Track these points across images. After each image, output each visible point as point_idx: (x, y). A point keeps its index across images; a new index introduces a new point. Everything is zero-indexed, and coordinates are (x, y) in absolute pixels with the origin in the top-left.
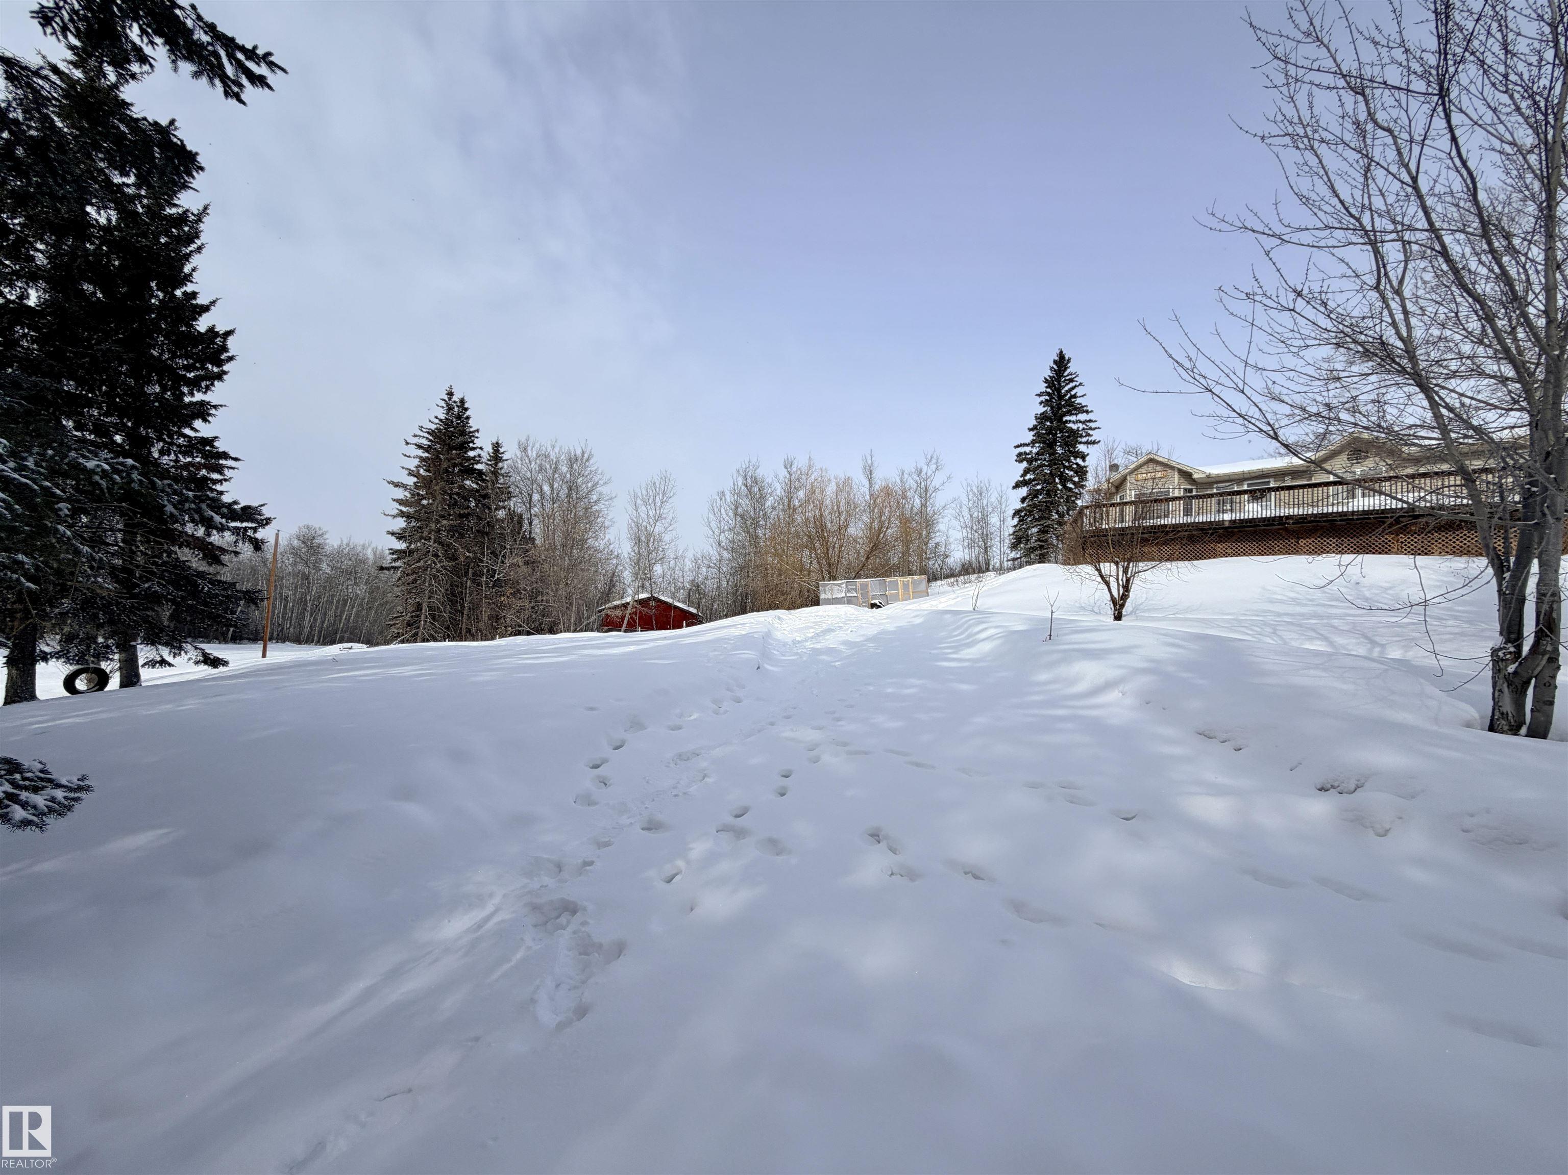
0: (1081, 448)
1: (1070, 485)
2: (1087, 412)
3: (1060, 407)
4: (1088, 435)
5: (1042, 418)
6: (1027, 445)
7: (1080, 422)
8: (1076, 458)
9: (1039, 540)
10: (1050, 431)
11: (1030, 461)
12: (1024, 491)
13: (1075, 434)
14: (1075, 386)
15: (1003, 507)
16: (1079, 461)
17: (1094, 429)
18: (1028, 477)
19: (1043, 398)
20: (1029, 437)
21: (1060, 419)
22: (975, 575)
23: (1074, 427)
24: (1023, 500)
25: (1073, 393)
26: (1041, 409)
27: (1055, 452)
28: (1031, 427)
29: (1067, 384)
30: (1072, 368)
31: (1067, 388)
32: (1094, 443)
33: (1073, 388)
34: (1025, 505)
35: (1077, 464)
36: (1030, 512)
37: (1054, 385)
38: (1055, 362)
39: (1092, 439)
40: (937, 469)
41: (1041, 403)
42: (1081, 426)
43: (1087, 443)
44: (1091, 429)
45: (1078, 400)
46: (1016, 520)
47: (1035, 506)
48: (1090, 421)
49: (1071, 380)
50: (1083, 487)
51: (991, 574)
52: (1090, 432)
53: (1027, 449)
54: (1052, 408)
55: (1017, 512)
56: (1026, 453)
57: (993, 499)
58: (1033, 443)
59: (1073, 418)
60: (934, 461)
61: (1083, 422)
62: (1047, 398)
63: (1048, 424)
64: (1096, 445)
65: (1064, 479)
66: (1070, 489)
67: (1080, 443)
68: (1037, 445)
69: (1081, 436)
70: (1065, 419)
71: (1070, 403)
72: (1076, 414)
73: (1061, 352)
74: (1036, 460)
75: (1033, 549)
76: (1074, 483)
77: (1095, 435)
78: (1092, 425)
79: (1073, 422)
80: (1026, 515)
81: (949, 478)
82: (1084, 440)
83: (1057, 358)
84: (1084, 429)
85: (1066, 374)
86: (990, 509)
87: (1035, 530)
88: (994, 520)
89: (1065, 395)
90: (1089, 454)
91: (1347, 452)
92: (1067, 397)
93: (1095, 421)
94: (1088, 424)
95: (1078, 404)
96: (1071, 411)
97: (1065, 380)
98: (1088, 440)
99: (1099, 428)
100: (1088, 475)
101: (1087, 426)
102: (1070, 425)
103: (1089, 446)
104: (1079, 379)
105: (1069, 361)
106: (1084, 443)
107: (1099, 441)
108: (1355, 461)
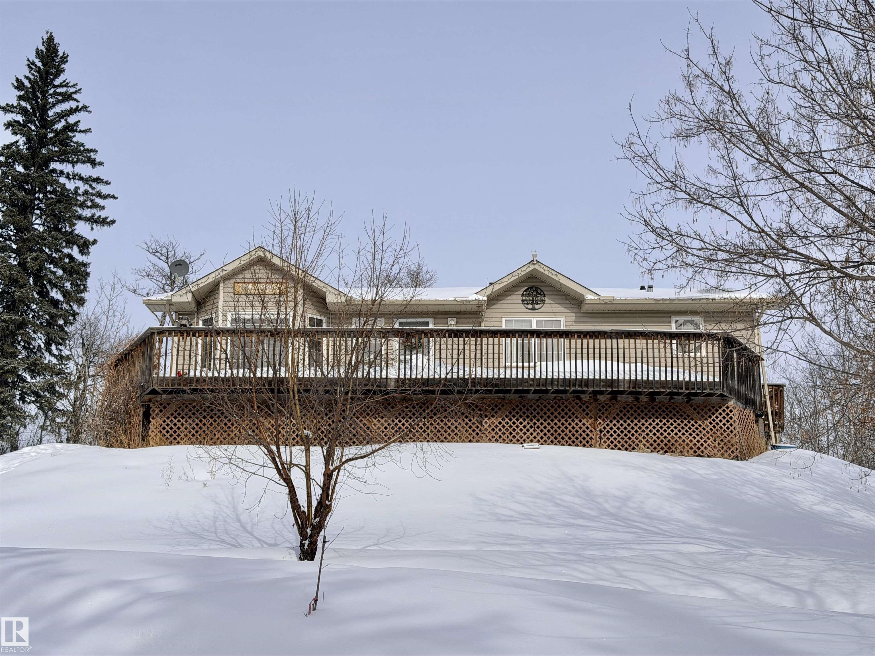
0: (81, 227)
1: (55, 294)
2: (93, 163)
3: (42, 141)
4: (95, 206)
5: (8, 154)
7: (81, 178)
8: (70, 243)
14: (77, 110)
16: (75, 252)
17: (106, 197)
19: (10, 117)
21: (44, 165)
23: (70, 185)
25: (72, 120)
26: (7, 138)
27: (28, 228)
29: (59, 102)
31: (59, 108)
32: (104, 222)
33: (71, 112)
35: (70, 257)
37: (35, 97)
38: (38, 53)
39: (103, 214)
41: (8, 124)
42: (83, 187)
43: (93, 220)
44: (99, 195)
45: (78, 137)
48: (98, 180)
49: (67, 97)
50: (81, 302)
52: (98, 200)
54: (29, 139)
59: (67, 168)
61: (87, 180)
62: (20, 118)
63: (20, 168)
64: (106, 227)
65: (44, 283)
66: (55, 303)
67: (80, 218)
69: (83, 205)
70: (53, 165)
71: (63, 139)
72: (74, 163)
73: (51, 38)
76: (65, 294)
78: (99, 187)
79: (68, 176)
82: (87, 213)
83: (42, 48)
84: (86, 193)
85: (57, 82)
90: (95, 242)
91: (521, 293)
92: (59, 126)
93: (107, 183)
94: (94, 185)
95: (77, 143)
96: (65, 153)
97: (55, 93)
98: (93, 215)
99: (113, 197)
100: (90, 282)
101: (93, 188)
102: (62, 180)
103: (94, 226)
104: (82, 99)
105: (64, 59)
106: (85, 219)
107: (113, 222)
108: (530, 306)
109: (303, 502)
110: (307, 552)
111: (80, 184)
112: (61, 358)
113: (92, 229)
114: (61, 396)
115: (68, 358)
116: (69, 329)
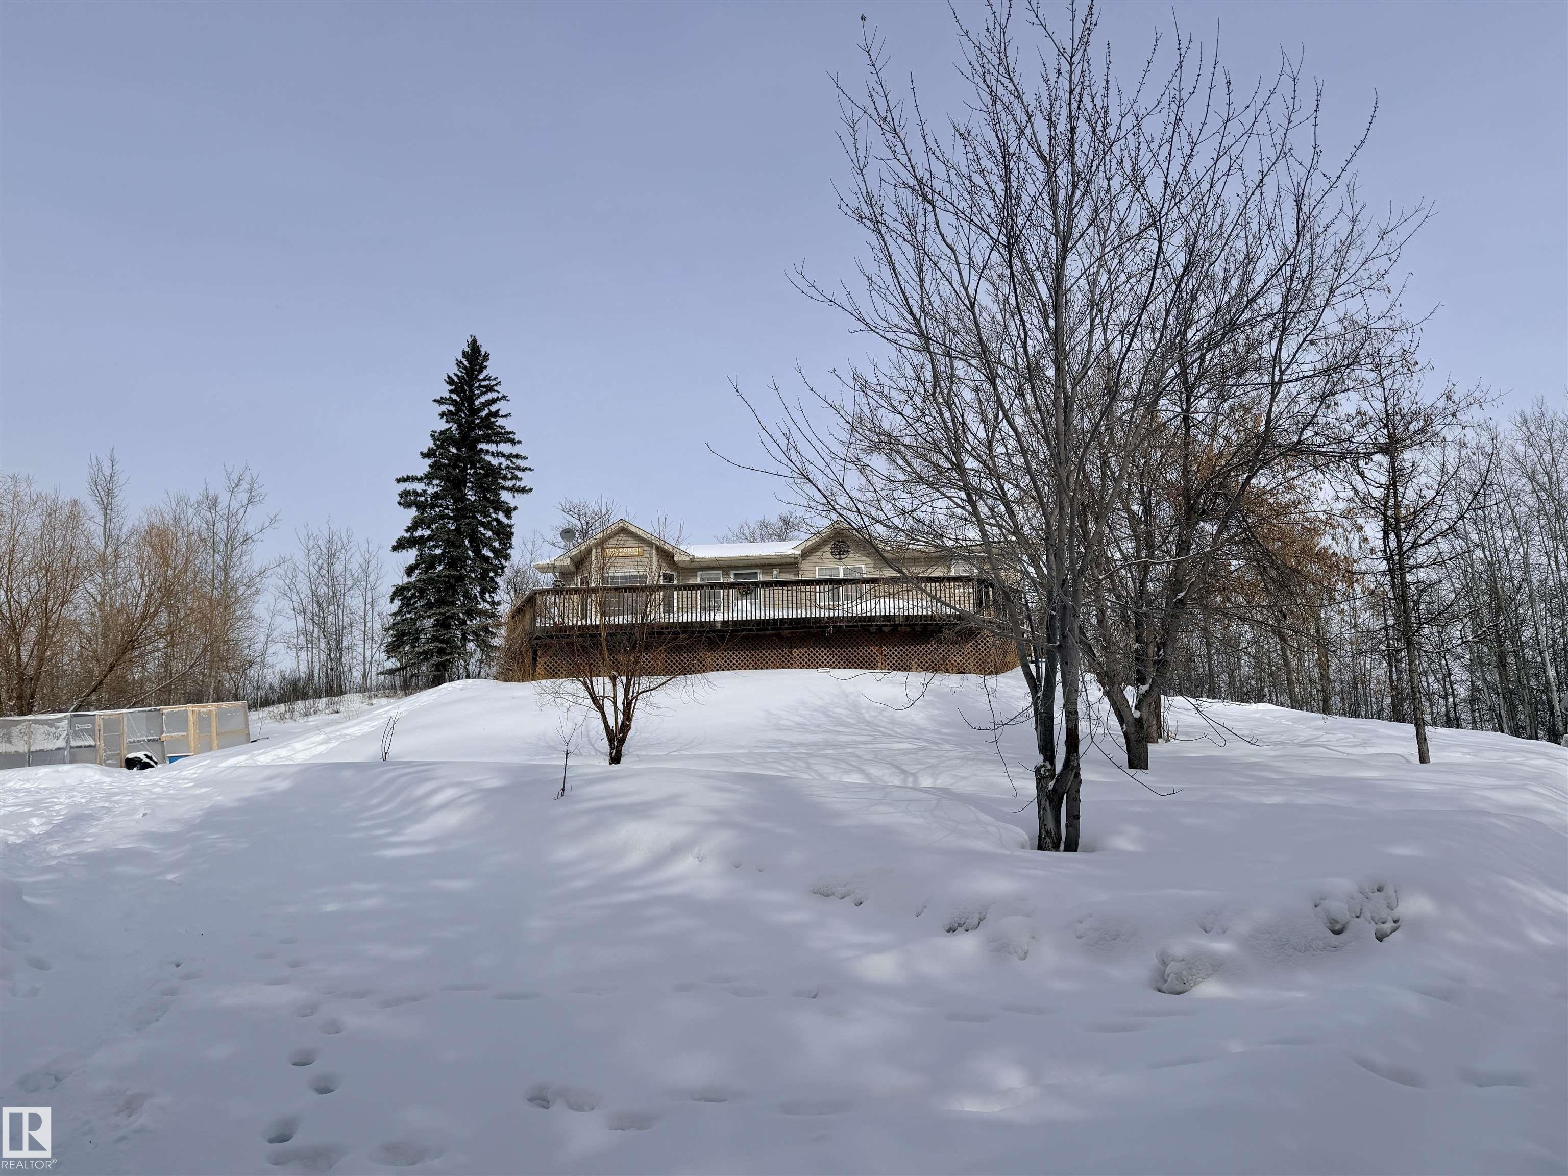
0: (505, 496)
1: (486, 552)
2: (513, 442)
3: (471, 426)
4: (515, 477)
5: (442, 439)
6: (420, 480)
7: (503, 455)
8: (496, 510)
9: (435, 639)
10: (455, 460)
11: (421, 507)
12: (410, 556)
13: (493, 472)
14: (498, 399)
15: (372, 578)
16: (501, 516)
17: (524, 470)
18: (418, 533)
19: (444, 408)
20: (423, 467)
21: (472, 446)
22: (324, 700)
23: (495, 462)
24: (410, 571)
25: (493, 408)
26: (442, 425)
27: (463, 498)
28: (425, 451)
29: (483, 393)
30: (491, 369)
31: (483, 399)
32: (523, 490)
33: (493, 401)
34: (413, 579)
35: (497, 520)
36: (422, 592)
37: (464, 391)
38: (465, 354)
39: (522, 484)
40: (250, 501)
41: (442, 415)
42: (505, 463)
43: (514, 490)
44: (518, 468)
45: (500, 422)
46: (397, 603)
47: (431, 581)
48: (517, 456)
49: (490, 389)
50: (507, 557)
51: (353, 701)
52: (518, 473)
53: (419, 487)
54: (460, 426)
55: (399, 592)
56: (415, 493)
57: (354, 566)
58: (428, 478)
59: (492, 447)
60: (245, 486)
61: (508, 457)
62: (452, 408)
63: (454, 450)
64: (525, 495)
65: (477, 543)
66: (486, 559)
67: (504, 488)
68: (435, 482)
69: (505, 478)
70: (480, 446)
71: (487, 423)
72: (497, 443)
73: (474, 341)
74: (433, 507)
75: (427, 655)
76: (494, 550)
77: (526, 480)
78: (519, 462)
79: (493, 454)
80: (413, 595)
81: (273, 520)
82: (509, 484)
83: (467, 349)
84: (508, 467)
85: (481, 377)
86: (349, 583)
87: (428, 623)
88: (354, 601)
89: (479, 410)
90: (516, 508)
91: (830, 546)
92: (484, 414)
93: (525, 458)
94: (514, 460)
95: (499, 426)
96: (489, 436)
97: (480, 386)
98: (514, 486)
99: (530, 469)
100: (515, 540)
101: (514, 463)
102: (488, 458)
103: (516, 494)
105: (486, 357)
106: (508, 489)
107: (531, 490)
108: (838, 557)
109: (611, 723)
110: (616, 759)
111: (502, 460)
112: (493, 604)
113: (514, 496)
114: (494, 635)
115: (499, 604)
116: (498, 580)
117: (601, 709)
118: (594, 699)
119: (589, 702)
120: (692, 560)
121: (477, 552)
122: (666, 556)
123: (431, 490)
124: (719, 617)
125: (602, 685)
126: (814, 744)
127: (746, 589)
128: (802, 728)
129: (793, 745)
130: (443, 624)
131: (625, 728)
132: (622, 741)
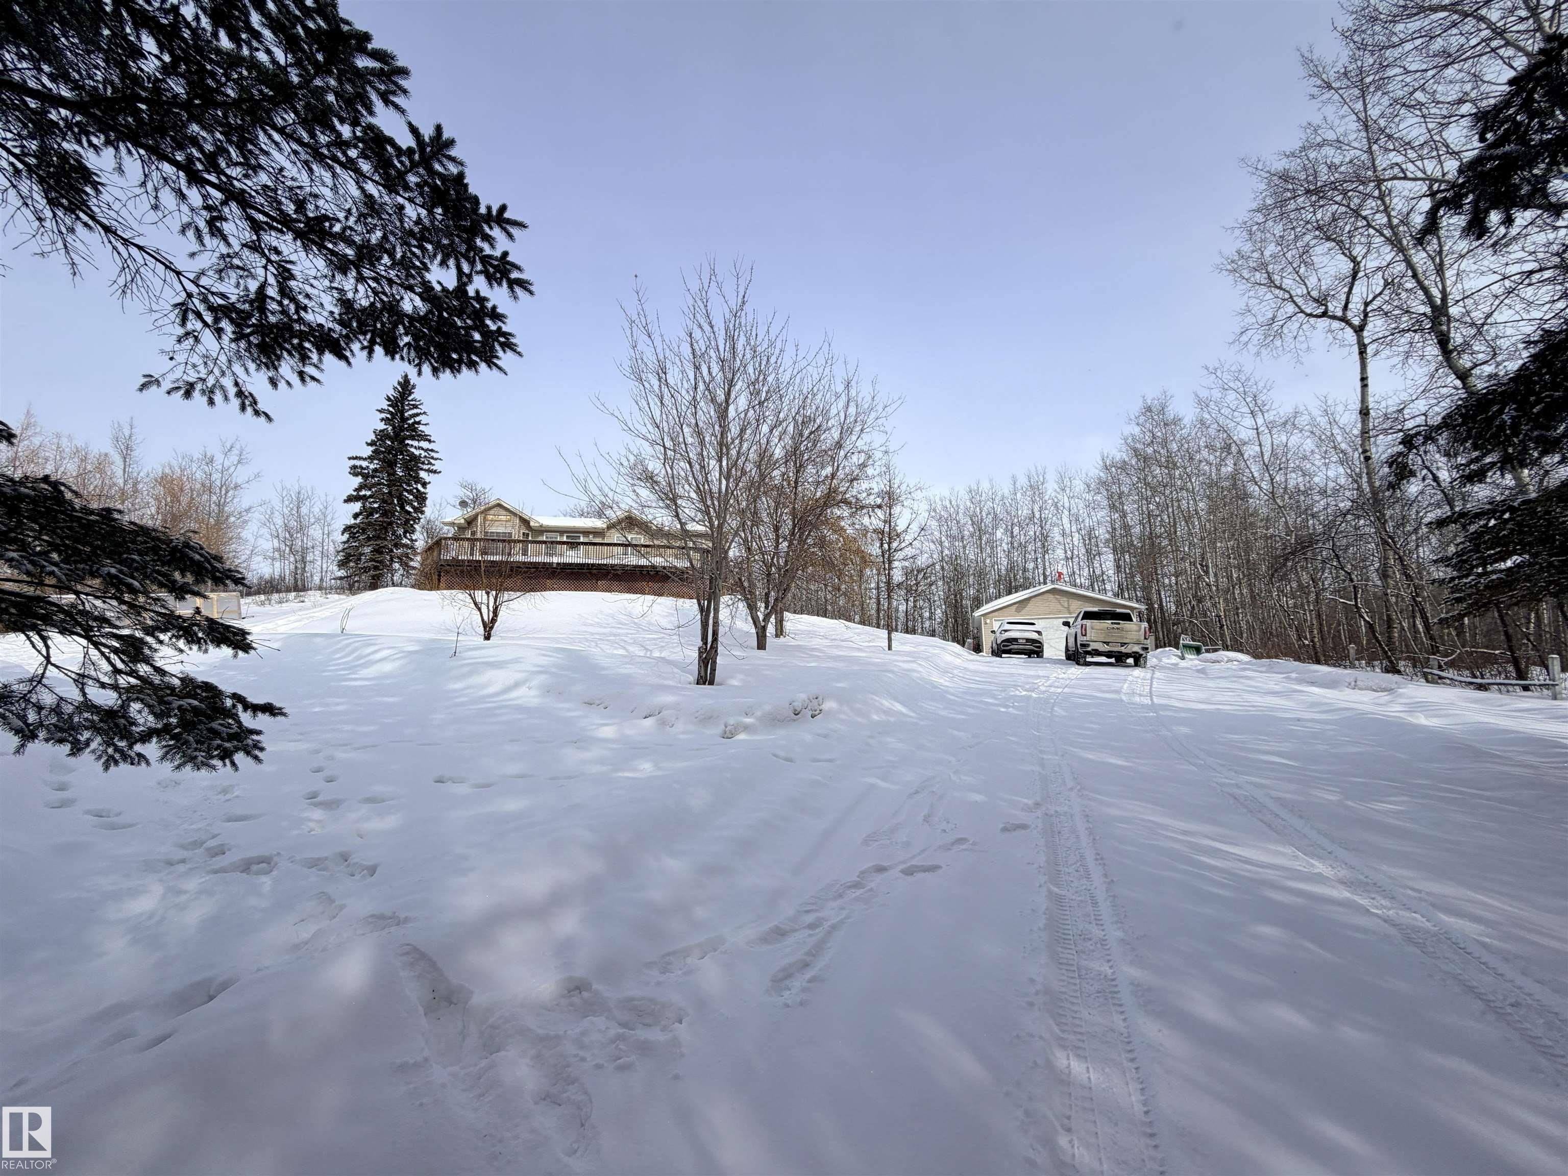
0: (422, 474)
1: (408, 508)
2: (430, 441)
3: (402, 429)
4: (430, 463)
5: (381, 436)
6: (365, 459)
7: (423, 449)
8: (416, 482)
9: (372, 560)
10: (389, 450)
11: (365, 477)
12: (357, 507)
13: (415, 459)
14: (420, 414)
15: (329, 518)
16: (420, 487)
17: (436, 459)
18: (363, 493)
19: (383, 415)
20: (368, 451)
21: (402, 441)
22: (293, 594)
23: (417, 452)
24: (356, 516)
25: (417, 419)
26: (382, 426)
27: (394, 473)
28: (369, 441)
29: (411, 409)
30: (416, 395)
31: (411, 412)
32: (435, 472)
33: (417, 415)
34: (358, 521)
35: (417, 489)
36: (364, 530)
37: (398, 406)
38: (399, 383)
39: (434, 468)
40: (239, 462)
41: (382, 420)
42: (423, 454)
43: (429, 471)
44: (432, 458)
45: (421, 428)
46: (346, 536)
47: (370, 524)
48: (432, 450)
49: (415, 407)
50: (422, 512)
51: (313, 596)
52: (432, 461)
53: (364, 464)
54: (394, 428)
55: (348, 529)
56: (361, 467)
57: (316, 510)
58: (371, 459)
59: (415, 443)
60: (235, 451)
61: (426, 450)
62: (389, 416)
63: (389, 443)
64: (436, 475)
65: (402, 502)
66: (409, 513)
67: (422, 469)
68: (376, 462)
69: (423, 463)
70: (407, 442)
71: (413, 428)
72: (419, 441)
73: (406, 376)
74: (373, 477)
75: (366, 570)
76: (414, 507)
77: (437, 465)
78: (433, 454)
79: (415, 448)
80: (358, 532)
81: (257, 476)
82: (426, 467)
83: (401, 380)
84: (425, 457)
85: (410, 398)
86: (312, 520)
87: (367, 550)
88: (316, 532)
89: (408, 419)
90: (430, 483)
91: (621, 526)
92: (410, 422)
93: (437, 452)
94: (430, 453)
95: (421, 431)
96: (414, 436)
97: (409, 404)
98: (429, 468)
99: (440, 459)
100: (427, 502)
101: (429, 455)
102: (412, 450)
104: (423, 408)
105: (414, 387)
106: (425, 470)
107: (440, 472)
108: (627, 531)
109: (486, 618)
110: (487, 637)
111: (422, 452)
112: (412, 540)
113: (429, 475)
114: (412, 560)
115: (416, 540)
116: (416, 526)
117: (479, 609)
118: (476, 604)
119: (473, 605)
120: (541, 526)
121: (402, 508)
122: (525, 522)
123: (372, 466)
124: (555, 560)
125: (480, 595)
126: (604, 634)
127: (573, 545)
128: (599, 625)
129: (592, 634)
130: (378, 551)
131: (493, 621)
132: (492, 628)
